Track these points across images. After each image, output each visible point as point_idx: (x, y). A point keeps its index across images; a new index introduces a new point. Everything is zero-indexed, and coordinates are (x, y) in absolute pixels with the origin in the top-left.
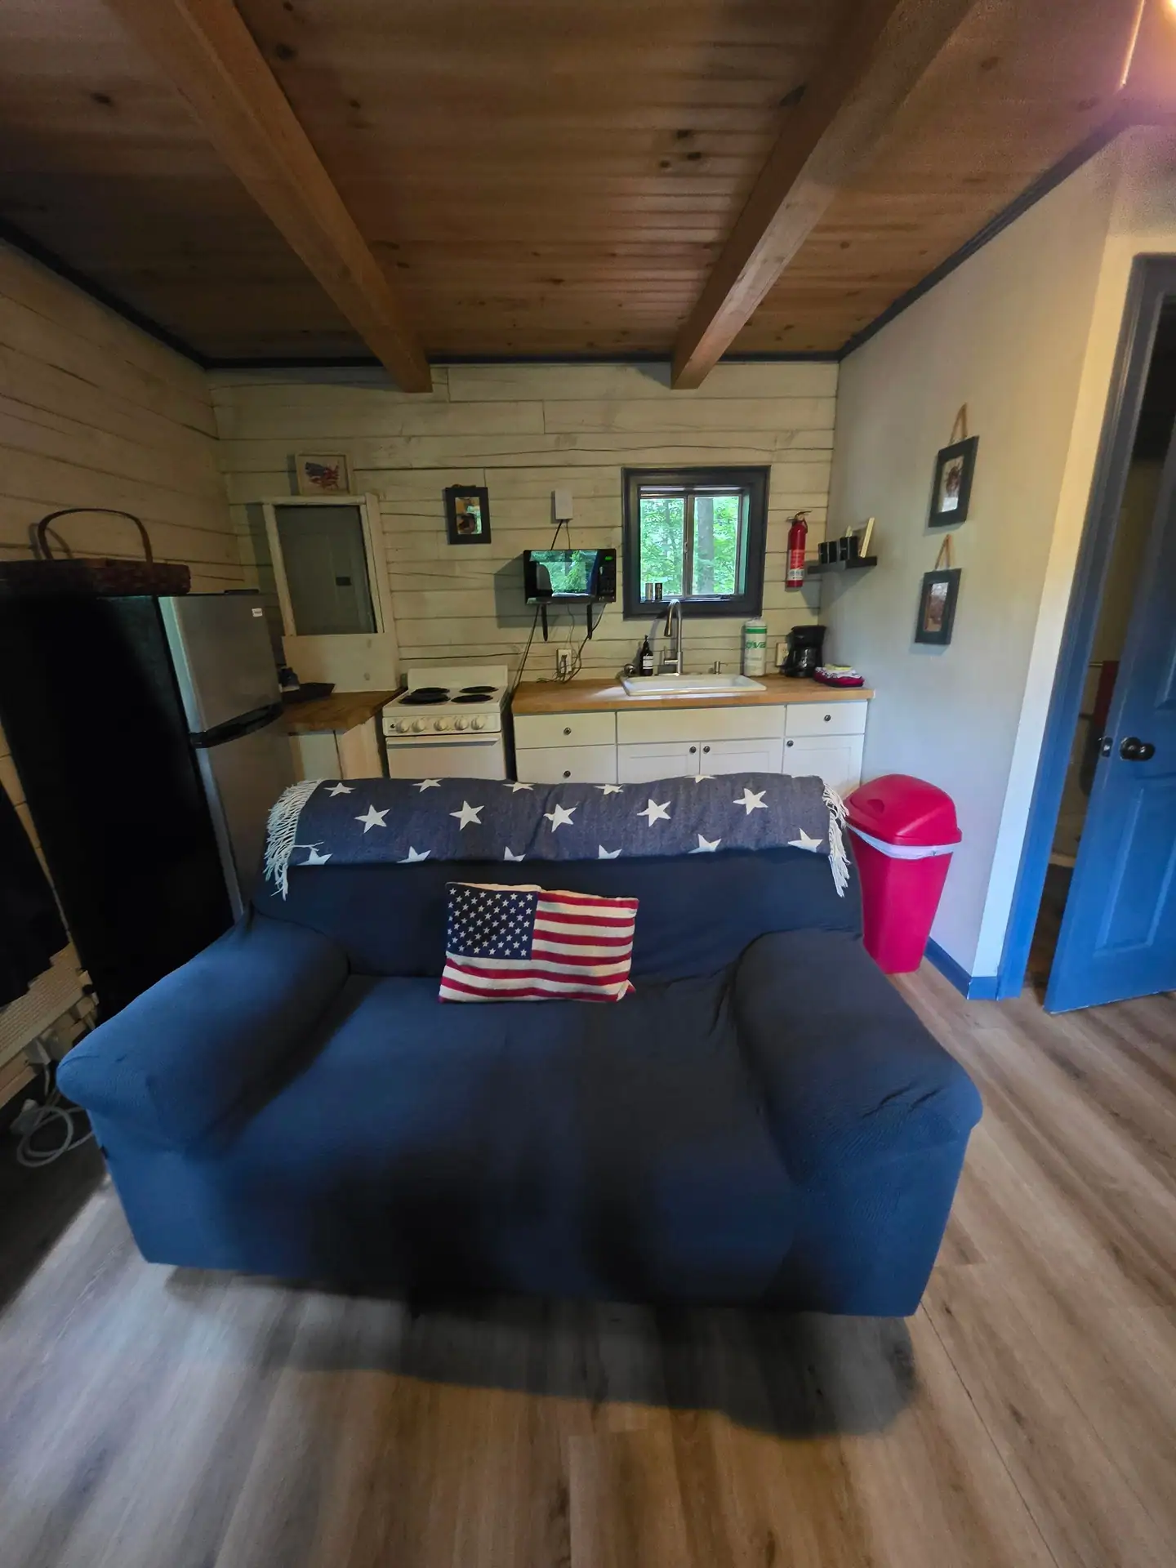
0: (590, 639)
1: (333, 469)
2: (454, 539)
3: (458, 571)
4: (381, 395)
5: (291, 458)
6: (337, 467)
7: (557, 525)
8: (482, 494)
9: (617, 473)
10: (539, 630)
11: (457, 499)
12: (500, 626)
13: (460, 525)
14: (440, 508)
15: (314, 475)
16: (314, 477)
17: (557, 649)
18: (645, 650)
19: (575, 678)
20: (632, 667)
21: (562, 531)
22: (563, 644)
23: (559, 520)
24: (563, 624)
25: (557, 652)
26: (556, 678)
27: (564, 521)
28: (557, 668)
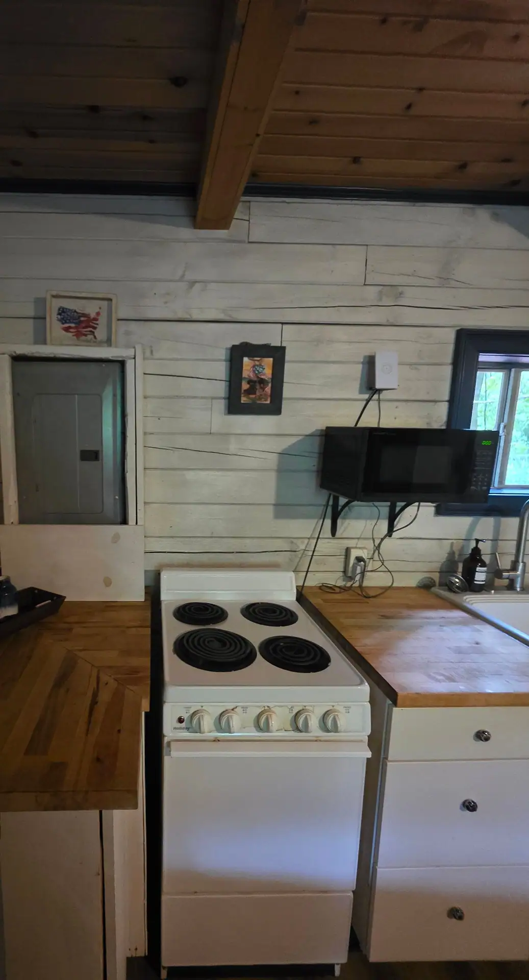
0: (390, 536)
1: (93, 315)
2: (234, 406)
3: (233, 447)
4: (162, 230)
5: (40, 303)
6: (98, 314)
7: (366, 396)
8: (277, 354)
9: (451, 336)
10: (328, 522)
11: (246, 359)
12: (278, 515)
13: (245, 391)
14: (221, 370)
15: (66, 323)
16: (67, 325)
17: (347, 548)
18: (475, 558)
19: (365, 584)
20: (457, 580)
21: (373, 405)
22: (355, 541)
23: (375, 391)
24: (358, 518)
25: (348, 551)
26: (341, 583)
27: (380, 391)
28: (345, 572)
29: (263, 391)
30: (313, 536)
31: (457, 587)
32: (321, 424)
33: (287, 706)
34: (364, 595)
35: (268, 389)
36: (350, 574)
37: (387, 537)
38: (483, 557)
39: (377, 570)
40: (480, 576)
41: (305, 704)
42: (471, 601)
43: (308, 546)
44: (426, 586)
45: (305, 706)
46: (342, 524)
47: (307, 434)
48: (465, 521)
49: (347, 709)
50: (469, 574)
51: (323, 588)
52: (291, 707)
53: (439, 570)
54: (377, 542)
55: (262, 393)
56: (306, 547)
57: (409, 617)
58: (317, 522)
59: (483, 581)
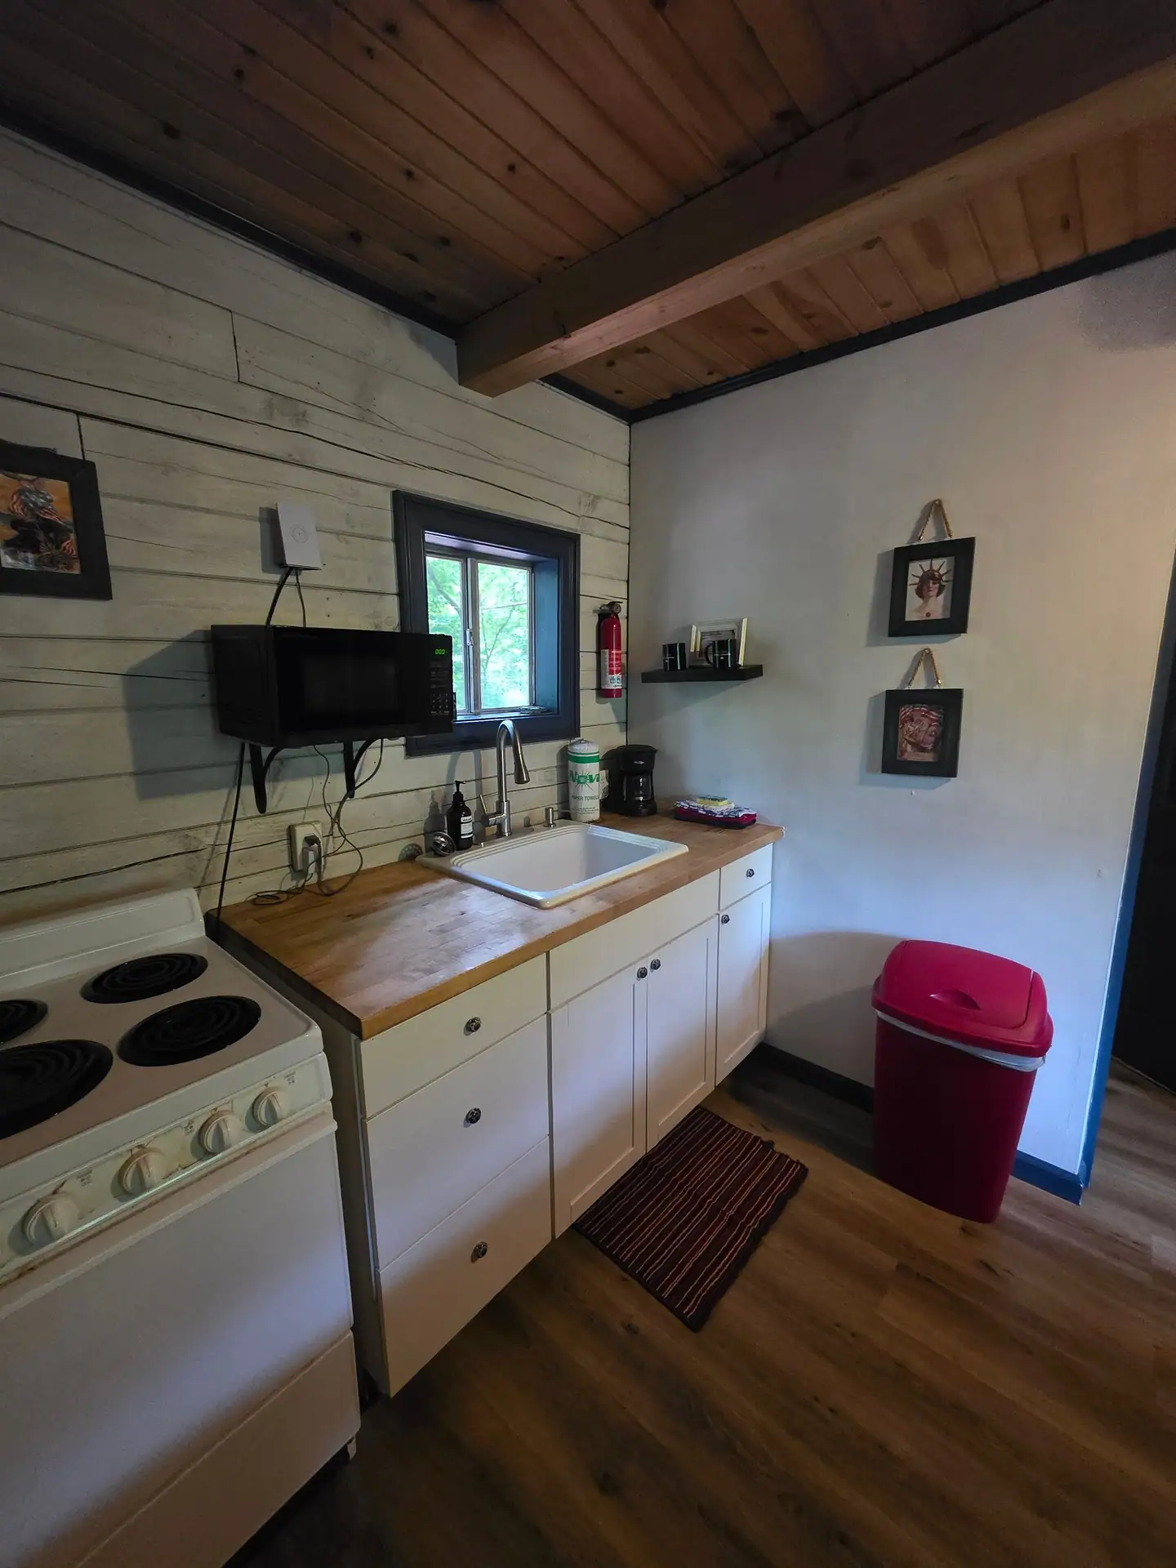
0: (352, 796)
8: (76, 474)
9: (383, 498)
17: (289, 827)
18: (458, 807)
19: (326, 875)
20: (443, 839)
21: (288, 592)
22: (301, 813)
23: (288, 569)
24: (299, 775)
25: (291, 831)
26: (289, 884)
27: (296, 570)
28: (292, 865)
29: (58, 547)
30: (225, 819)
31: (444, 849)
32: (203, 620)
33: (180, 1125)
34: (326, 892)
35: (70, 544)
36: (299, 867)
37: (348, 799)
38: (467, 804)
39: (340, 850)
40: (466, 829)
41: (214, 1106)
42: (459, 862)
43: (220, 836)
44: (410, 857)
45: (215, 1109)
46: (275, 788)
47: (179, 637)
48: (443, 760)
49: (290, 1078)
50: (455, 827)
51: (257, 902)
52: (189, 1124)
53: (423, 832)
54: (335, 809)
55: (54, 552)
56: (217, 839)
57: (386, 906)
58: (229, 794)
59: (470, 834)
